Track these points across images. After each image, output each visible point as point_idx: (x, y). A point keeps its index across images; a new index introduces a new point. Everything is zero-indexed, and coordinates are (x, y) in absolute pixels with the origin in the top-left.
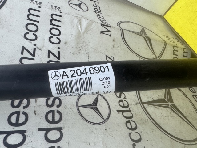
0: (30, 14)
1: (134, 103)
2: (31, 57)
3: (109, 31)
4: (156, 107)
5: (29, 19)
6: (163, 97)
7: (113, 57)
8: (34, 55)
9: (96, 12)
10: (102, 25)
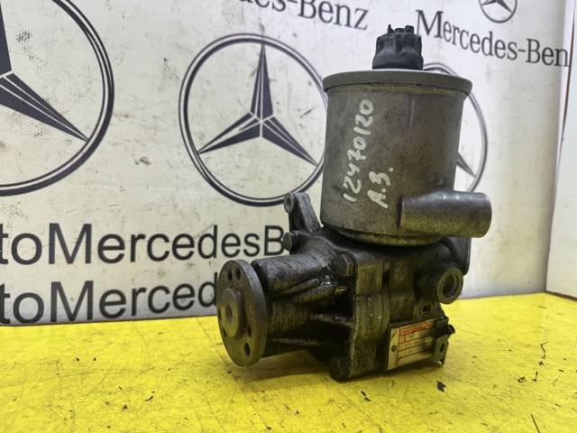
1: (264, 23)
3: (428, 31)
4: (253, 73)
6: (275, 114)
7: (365, 28)
9: (491, 40)
10: (439, 14)
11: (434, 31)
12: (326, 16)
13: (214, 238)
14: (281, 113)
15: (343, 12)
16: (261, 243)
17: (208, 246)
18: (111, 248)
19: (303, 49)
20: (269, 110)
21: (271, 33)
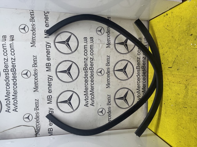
0: (85, 47)
2: (86, 60)
5: (85, 49)
8: (87, 60)
9: (107, 32)
10: (107, 44)
11: (109, 45)
12: (109, 62)
13: (138, 76)
14: (122, 68)
15: (108, 59)
16: (138, 69)
17: (139, 77)
18: (139, 87)
19: (114, 65)
20: (122, 69)
21: (113, 70)
